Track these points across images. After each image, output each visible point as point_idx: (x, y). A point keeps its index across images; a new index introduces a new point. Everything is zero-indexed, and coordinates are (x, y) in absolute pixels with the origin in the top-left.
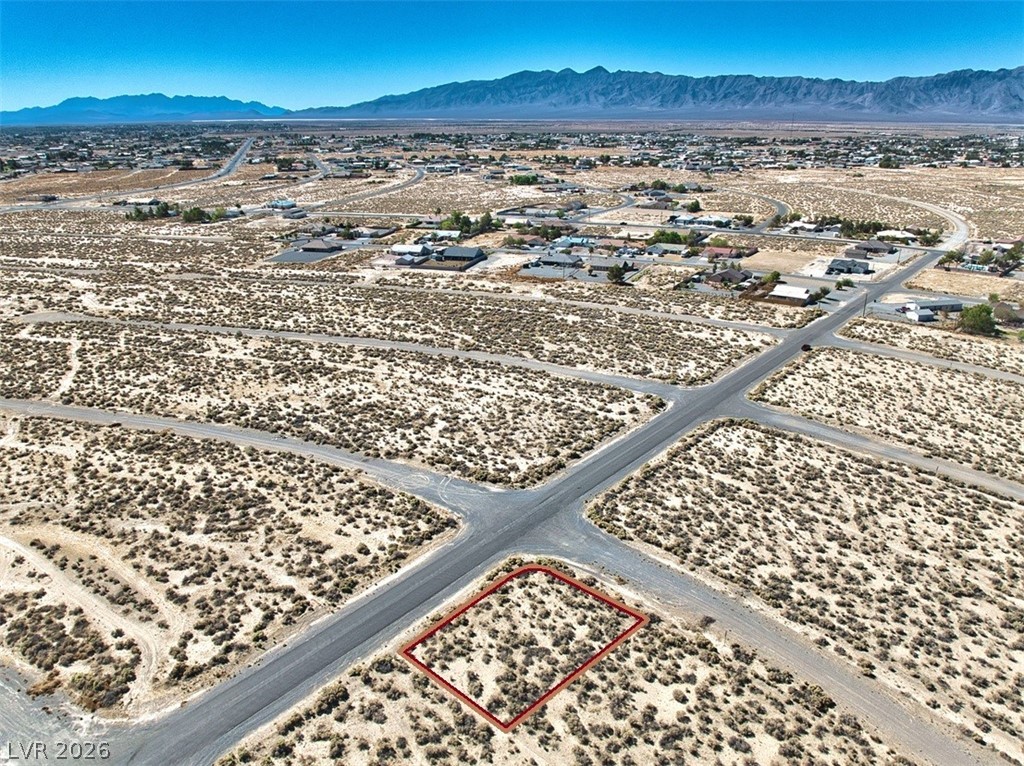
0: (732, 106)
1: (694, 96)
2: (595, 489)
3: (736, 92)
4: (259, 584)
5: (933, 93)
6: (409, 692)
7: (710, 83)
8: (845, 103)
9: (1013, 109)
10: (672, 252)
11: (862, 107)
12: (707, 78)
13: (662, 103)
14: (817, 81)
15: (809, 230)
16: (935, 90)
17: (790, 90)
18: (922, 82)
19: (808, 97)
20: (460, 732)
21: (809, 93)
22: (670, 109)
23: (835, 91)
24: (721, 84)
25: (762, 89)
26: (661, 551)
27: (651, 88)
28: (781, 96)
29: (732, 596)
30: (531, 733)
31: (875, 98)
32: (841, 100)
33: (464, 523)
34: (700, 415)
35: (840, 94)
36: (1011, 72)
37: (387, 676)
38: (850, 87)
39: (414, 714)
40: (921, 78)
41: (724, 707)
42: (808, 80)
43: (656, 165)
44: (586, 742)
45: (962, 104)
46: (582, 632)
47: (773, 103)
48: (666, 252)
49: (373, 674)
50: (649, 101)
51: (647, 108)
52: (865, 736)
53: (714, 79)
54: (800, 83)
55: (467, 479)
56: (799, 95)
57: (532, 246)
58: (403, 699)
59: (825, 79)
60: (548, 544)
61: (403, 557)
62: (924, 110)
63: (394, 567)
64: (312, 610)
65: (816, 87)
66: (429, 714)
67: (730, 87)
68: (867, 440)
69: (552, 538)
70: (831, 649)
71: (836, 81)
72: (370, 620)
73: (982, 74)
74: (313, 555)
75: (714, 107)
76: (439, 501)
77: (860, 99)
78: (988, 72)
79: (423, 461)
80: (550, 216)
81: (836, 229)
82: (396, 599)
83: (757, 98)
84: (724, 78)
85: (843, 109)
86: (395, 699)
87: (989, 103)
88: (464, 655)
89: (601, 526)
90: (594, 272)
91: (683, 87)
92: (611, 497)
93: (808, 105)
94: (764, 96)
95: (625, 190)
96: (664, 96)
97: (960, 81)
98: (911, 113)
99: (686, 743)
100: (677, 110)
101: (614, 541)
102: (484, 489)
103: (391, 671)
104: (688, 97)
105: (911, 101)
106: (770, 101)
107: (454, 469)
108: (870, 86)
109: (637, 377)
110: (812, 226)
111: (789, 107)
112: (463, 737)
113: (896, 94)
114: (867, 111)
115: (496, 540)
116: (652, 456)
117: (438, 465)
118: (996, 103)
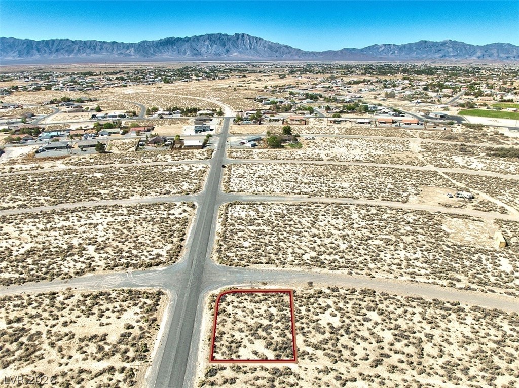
0: (62, 56)
1: (38, 50)
2: (208, 251)
3: (62, 49)
4: (84, 376)
5: (160, 48)
6: (237, 376)
7: (46, 43)
8: (121, 53)
9: (195, 54)
10: (113, 133)
11: (131, 55)
12: (43, 41)
13: (20, 55)
14: (104, 42)
15: (166, 115)
16: (161, 47)
17: (92, 47)
18: (154, 43)
19: (102, 51)
20: (278, 377)
21: (101, 49)
22: (25, 58)
23: (115, 48)
24: (53, 44)
25: (77, 47)
26: (264, 265)
27: (10, 46)
28: (88, 50)
29: (307, 271)
30: (303, 359)
31: (135, 51)
32: (119, 52)
33: (166, 290)
34: (214, 205)
35: (118, 49)
36: (190, 38)
37: (218, 376)
38: (121, 45)
39: (252, 383)
40: (153, 41)
41: (348, 310)
42: (100, 42)
43: (50, 89)
44: (325, 349)
45: (174, 53)
46: (274, 310)
47: (85, 54)
48: (110, 133)
49: (212, 379)
50: (11, 53)
51: (11, 58)
52: (392, 296)
53: (47, 42)
54: (96, 44)
55: (140, 269)
56: (97, 50)
57: (26, 140)
58: (237, 381)
59: (109, 41)
60: (216, 282)
61: (155, 320)
62: (158, 56)
63: (156, 327)
64: (137, 370)
65: (105, 45)
66: (258, 379)
67: (58, 46)
68: (284, 197)
69: (216, 279)
70: (354, 274)
71: (114, 42)
72: (176, 358)
73: (179, 39)
74: (101, 343)
75: (52, 57)
76: (138, 286)
77: (128, 51)
78: (181, 39)
79: (104, 270)
80: (16, 122)
81: (178, 113)
82: (177, 341)
83: (75, 51)
84: (53, 41)
85: (121, 56)
86: (234, 383)
87: (185, 53)
88: (240, 346)
89: (230, 265)
90: (84, 150)
91: (29, 46)
92: (219, 251)
93: (104, 55)
94: (79, 50)
95: (47, 104)
96: (20, 51)
97: (170, 42)
98: (154, 58)
99: (352, 328)
100: (29, 58)
101: (241, 269)
102: (155, 271)
103: (216, 373)
104: (35, 51)
105: (152, 51)
106: (83, 53)
107: (127, 267)
108: (131, 45)
109: (166, 195)
110: (168, 113)
111: (93, 56)
112: (281, 378)
113: (144, 48)
114: (133, 57)
115: (191, 291)
116: (215, 228)
117: (116, 268)
118: (188, 53)
